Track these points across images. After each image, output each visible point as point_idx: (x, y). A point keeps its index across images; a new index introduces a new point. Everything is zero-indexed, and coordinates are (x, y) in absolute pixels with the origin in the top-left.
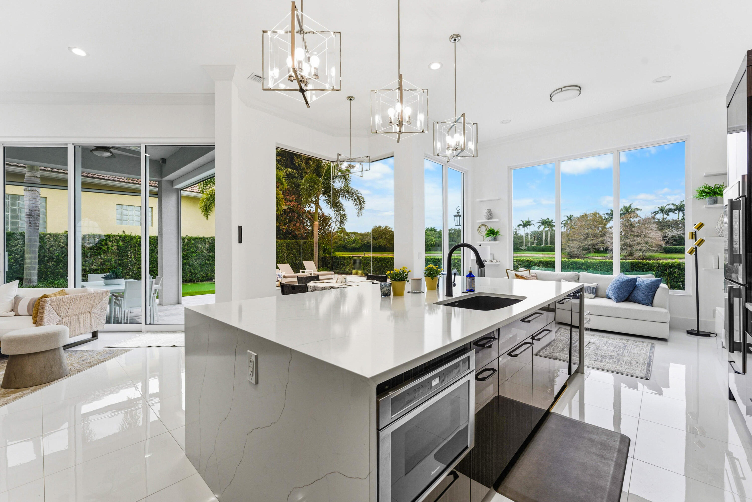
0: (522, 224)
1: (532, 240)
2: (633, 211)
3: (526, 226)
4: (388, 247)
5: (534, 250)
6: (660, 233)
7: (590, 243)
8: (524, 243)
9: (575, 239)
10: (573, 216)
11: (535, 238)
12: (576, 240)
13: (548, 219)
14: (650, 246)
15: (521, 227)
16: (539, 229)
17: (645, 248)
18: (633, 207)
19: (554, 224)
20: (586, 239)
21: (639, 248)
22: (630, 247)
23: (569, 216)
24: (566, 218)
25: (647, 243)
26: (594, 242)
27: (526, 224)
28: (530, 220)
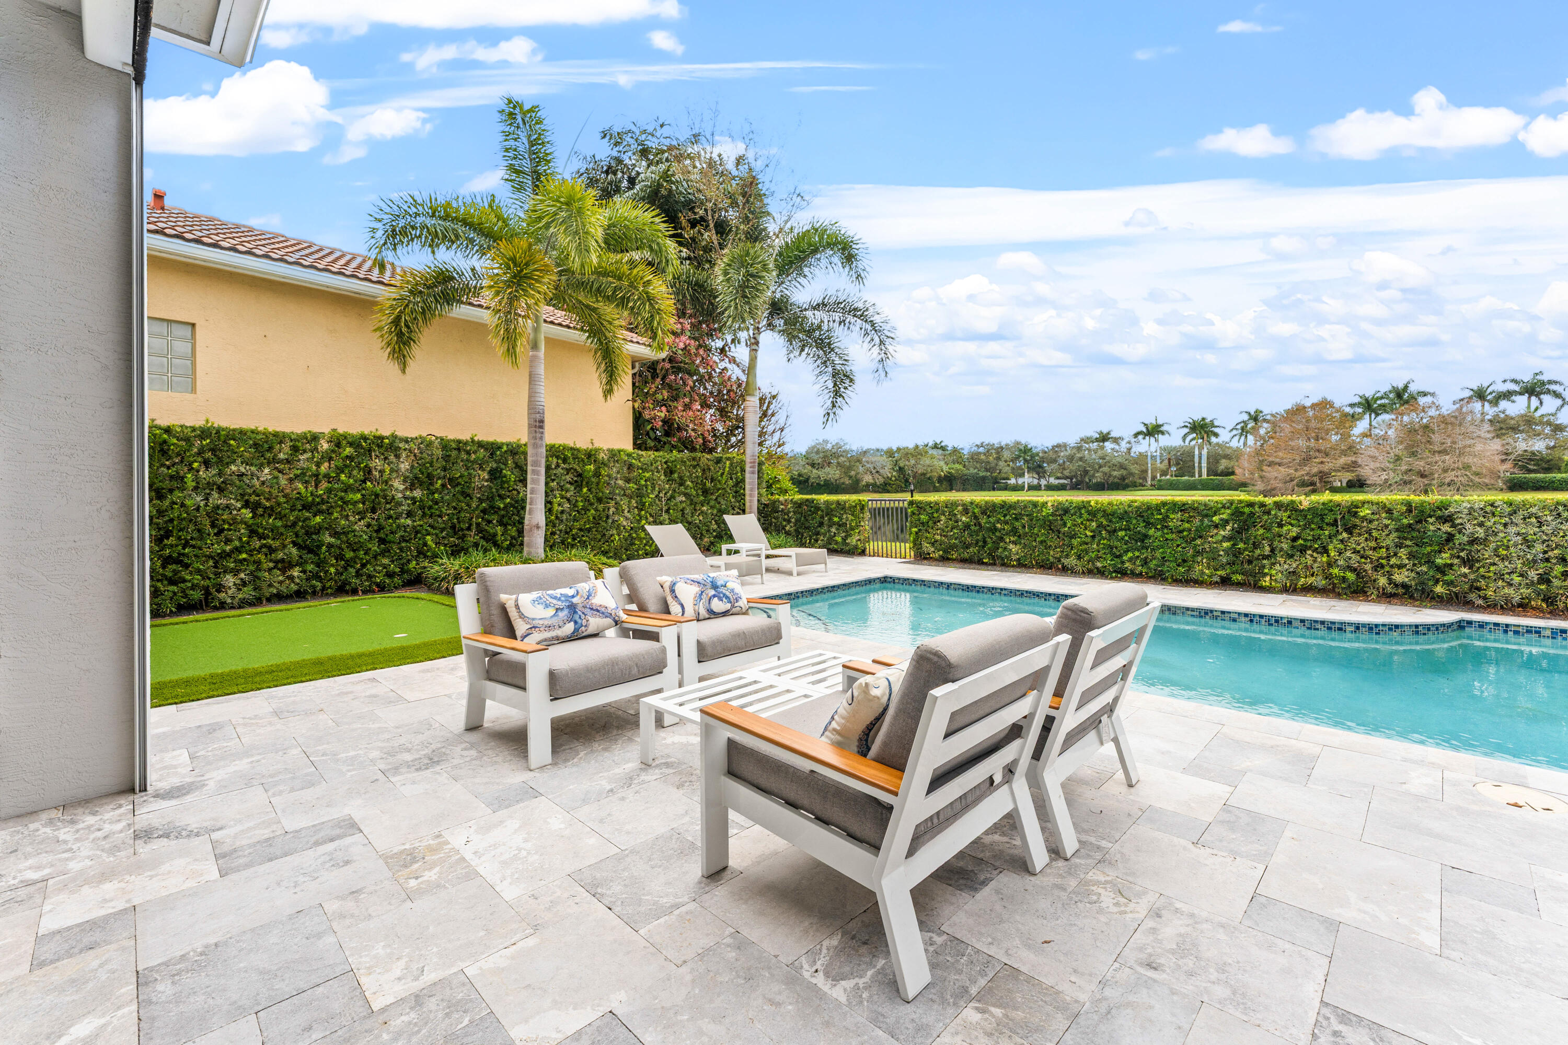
0: (1144, 430)
1: (1164, 466)
2: (1413, 398)
3: (1153, 436)
4: (843, 483)
5: (1172, 486)
6: (1496, 445)
7: (1315, 470)
8: (1150, 472)
9: (1278, 460)
10: (1261, 412)
11: (1169, 462)
12: (1280, 464)
13: (1203, 419)
14: (1477, 474)
15: (1140, 437)
16: (1184, 440)
17: (1464, 480)
18: (1413, 388)
19: (1216, 430)
20: (1306, 460)
21: (1447, 480)
22: (1423, 476)
23: (1252, 413)
24: (1245, 417)
25: (1467, 467)
26: (1325, 468)
27: (1153, 431)
28: (1160, 422)
